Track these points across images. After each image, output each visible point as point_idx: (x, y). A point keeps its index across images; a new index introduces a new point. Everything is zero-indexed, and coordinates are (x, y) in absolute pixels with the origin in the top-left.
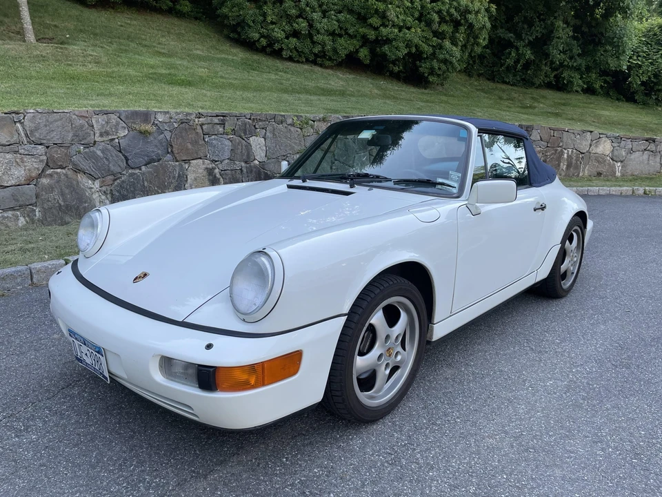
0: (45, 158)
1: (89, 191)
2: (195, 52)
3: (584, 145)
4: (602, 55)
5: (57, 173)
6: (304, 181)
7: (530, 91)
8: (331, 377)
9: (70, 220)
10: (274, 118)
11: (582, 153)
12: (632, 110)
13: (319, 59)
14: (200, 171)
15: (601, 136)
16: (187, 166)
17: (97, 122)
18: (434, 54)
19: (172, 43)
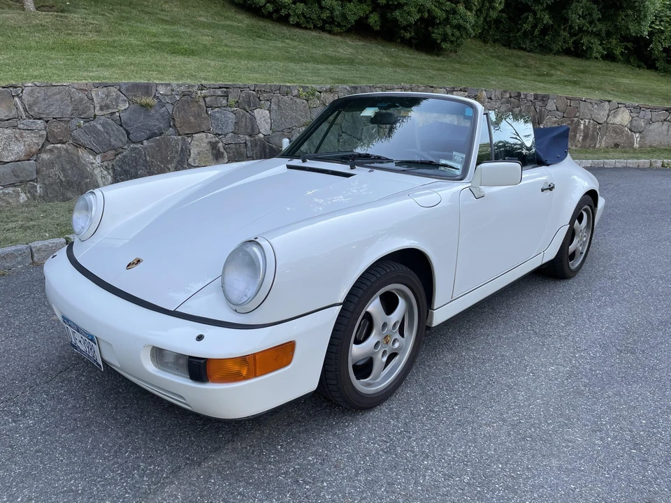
0: (45, 133)
1: (90, 166)
2: (199, 19)
3: (601, 116)
4: (623, 19)
5: (57, 148)
6: (304, 161)
7: (547, 57)
8: (326, 366)
9: (72, 196)
10: (279, 89)
11: (599, 124)
12: (652, 77)
13: (328, 25)
14: (203, 145)
15: (620, 106)
16: (189, 140)
17: (97, 95)
18: (447, 19)
19: (175, 9)
